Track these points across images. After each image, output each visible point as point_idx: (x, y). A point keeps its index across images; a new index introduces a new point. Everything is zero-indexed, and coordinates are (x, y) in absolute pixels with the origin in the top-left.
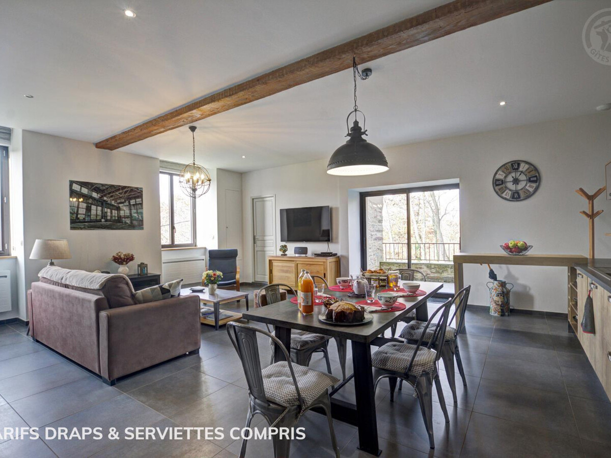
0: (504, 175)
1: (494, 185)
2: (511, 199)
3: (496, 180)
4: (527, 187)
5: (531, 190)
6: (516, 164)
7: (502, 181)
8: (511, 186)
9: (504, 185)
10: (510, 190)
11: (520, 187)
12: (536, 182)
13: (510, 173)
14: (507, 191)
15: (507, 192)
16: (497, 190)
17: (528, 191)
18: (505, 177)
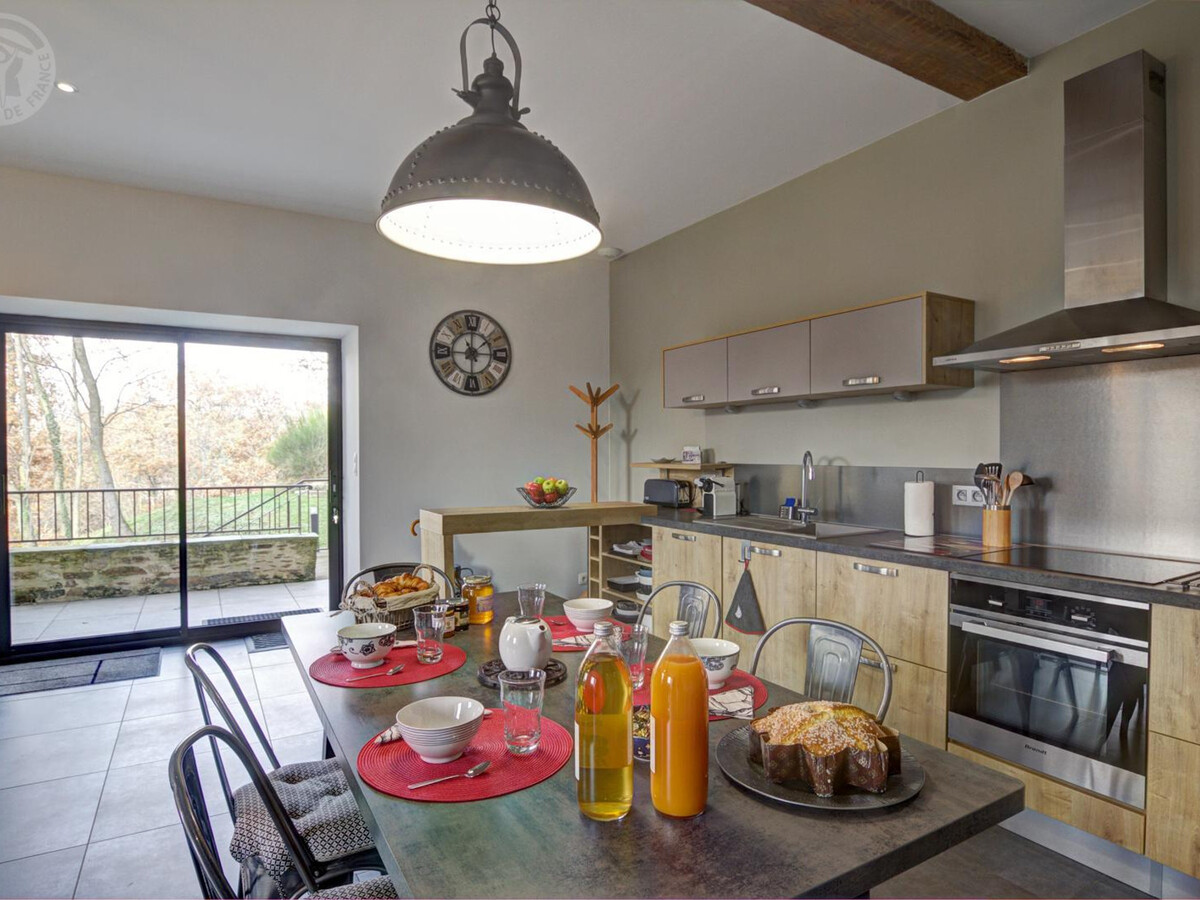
0: (453, 337)
1: (434, 355)
2: (462, 390)
3: (437, 345)
4: (490, 369)
5: (497, 376)
6: (474, 318)
7: (449, 348)
8: (462, 361)
9: (450, 358)
10: (462, 371)
11: (480, 365)
12: (505, 362)
13: (462, 335)
14: (457, 371)
15: (457, 374)
16: (439, 368)
17: (492, 376)
18: (454, 342)
